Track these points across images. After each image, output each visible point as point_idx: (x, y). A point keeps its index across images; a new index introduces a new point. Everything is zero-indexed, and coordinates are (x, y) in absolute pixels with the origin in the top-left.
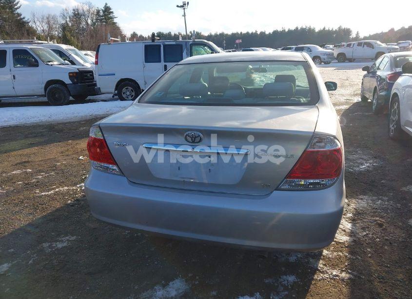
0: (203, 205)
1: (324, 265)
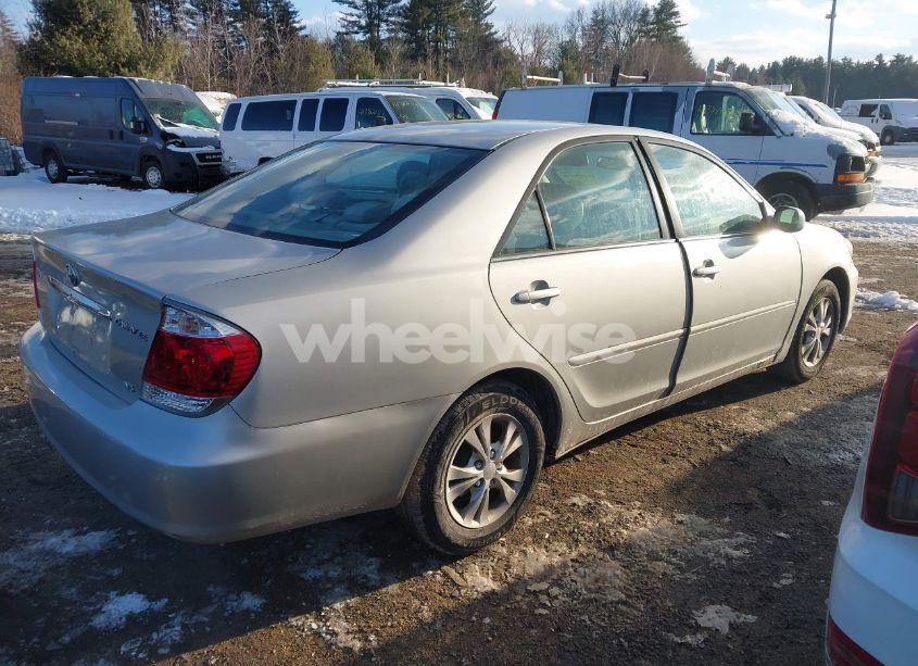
1: (348, 607)
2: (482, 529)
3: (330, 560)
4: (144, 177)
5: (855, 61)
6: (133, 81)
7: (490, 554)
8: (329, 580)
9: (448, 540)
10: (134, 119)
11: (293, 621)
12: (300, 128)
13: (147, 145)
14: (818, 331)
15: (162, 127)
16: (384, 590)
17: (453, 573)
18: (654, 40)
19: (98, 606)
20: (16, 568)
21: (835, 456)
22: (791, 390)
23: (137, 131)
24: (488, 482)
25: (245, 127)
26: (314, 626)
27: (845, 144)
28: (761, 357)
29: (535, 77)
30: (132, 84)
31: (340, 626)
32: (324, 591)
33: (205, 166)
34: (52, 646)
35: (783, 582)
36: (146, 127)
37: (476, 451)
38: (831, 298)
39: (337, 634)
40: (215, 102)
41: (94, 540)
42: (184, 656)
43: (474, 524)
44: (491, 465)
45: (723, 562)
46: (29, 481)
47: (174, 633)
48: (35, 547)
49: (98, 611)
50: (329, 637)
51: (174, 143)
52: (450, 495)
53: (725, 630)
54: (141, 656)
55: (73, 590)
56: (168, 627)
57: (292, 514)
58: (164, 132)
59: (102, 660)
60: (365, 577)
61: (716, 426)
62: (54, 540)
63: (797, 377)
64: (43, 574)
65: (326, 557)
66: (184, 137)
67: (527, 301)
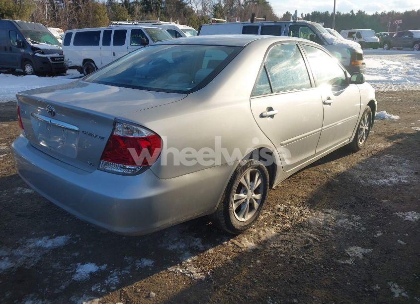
0: (62, 177)
1: (193, 261)
2: (246, 222)
3: (178, 240)
4: (24, 70)
5: (342, 13)
6: (15, 22)
7: (249, 233)
8: (181, 249)
9: (234, 227)
10: (17, 41)
11: (171, 269)
12: (104, 44)
13: (24, 54)
14: (364, 128)
15: (32, 44)
16: (207, 252)
17: (236, 242)
18: (256, 3)
19: (73, 271)
20: (24, 256)
21: (382, 181)
22: (354, 155)
23: (19, 46)
24: (248, 200)
25: (75, 44)
26: (181, 271)
27: (354, 48)
28: (344, 140)
29: (216, 19)
30: (14, 23)
31: (193, 270)
32: (180, 255)
33: (55, 63)
34: (57, 291)
35: (378, 235)
36: (24, 44)
37: (244, 186)
38: (369, 114)
39: (193, 274)
40: (57, 33)
41: (60, 240)
42: (124, 289)
43: (243, 220)
44: (250, 192)
45: (351, 228)
46: (16, 215)
47: (114, 279)
48: (31, 246)
49: (75, 273)
50: (189, 275)
51: (38, 52)
52: (234, 207)
53: (361, 257)
54: (103, 291)
55: (58, 264)
56: (111, 277)
57: (175, 219)
58: (33, 47)
59: (84, 295)
60: (197, 247)
61: (328, 171)
62: (40, 242)
63: (356, 149)
64: (40, 258)
65: (176, 239)
66: (44, 49)
67: (265, 117)
